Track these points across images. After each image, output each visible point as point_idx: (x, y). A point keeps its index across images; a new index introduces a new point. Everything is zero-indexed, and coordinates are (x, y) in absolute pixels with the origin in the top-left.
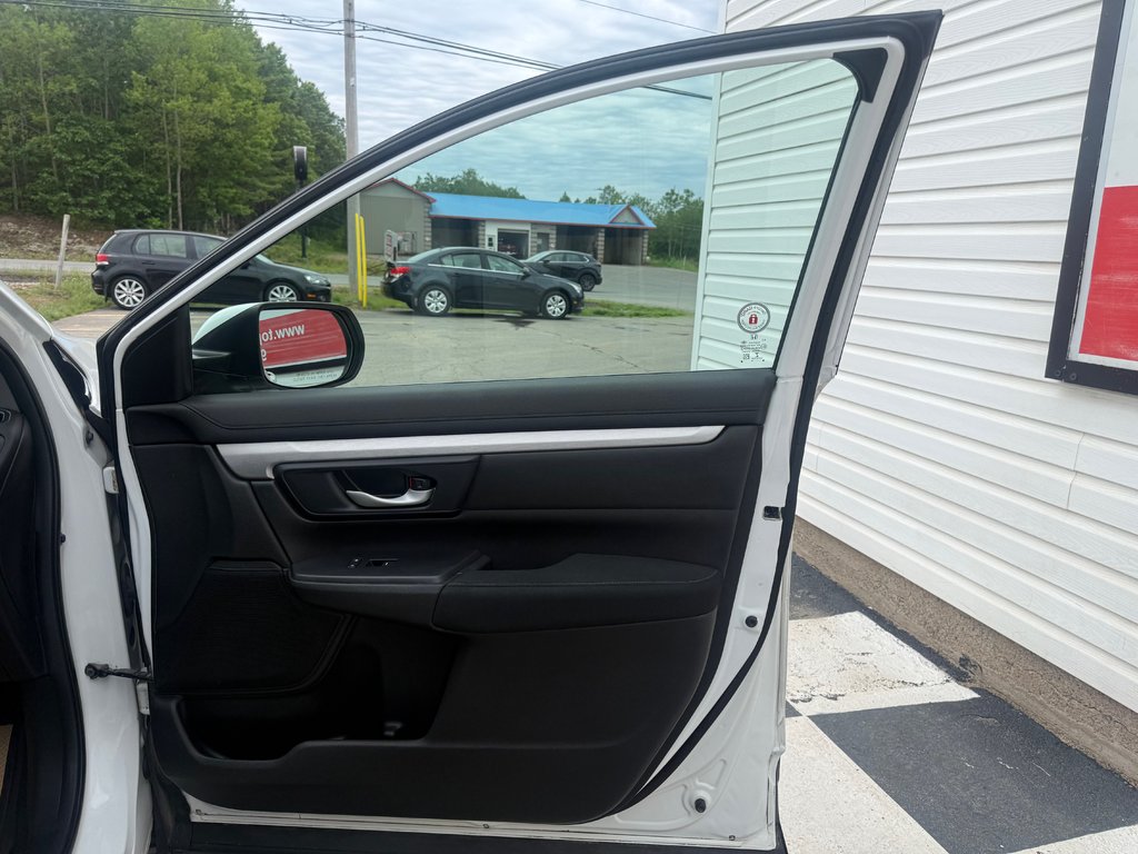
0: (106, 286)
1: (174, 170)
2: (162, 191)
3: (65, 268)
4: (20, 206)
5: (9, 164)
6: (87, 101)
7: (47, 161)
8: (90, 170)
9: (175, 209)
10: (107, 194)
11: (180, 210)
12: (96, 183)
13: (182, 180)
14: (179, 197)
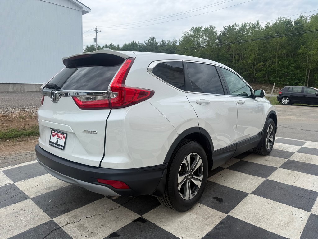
0: (280, 99)
1: (308, 70)
2: (304, 76)
3: (272, 96)
4: (267, 82)
5: (266, 72)
6: (287, 55)
7: (275, 70)
8: (284, 72)
9: (307, 81)
10: (288, 78)
11: (308, 81)
12: (286, 75)
13: (310, 72)
14: (308, 78)
